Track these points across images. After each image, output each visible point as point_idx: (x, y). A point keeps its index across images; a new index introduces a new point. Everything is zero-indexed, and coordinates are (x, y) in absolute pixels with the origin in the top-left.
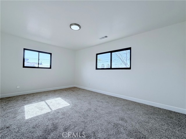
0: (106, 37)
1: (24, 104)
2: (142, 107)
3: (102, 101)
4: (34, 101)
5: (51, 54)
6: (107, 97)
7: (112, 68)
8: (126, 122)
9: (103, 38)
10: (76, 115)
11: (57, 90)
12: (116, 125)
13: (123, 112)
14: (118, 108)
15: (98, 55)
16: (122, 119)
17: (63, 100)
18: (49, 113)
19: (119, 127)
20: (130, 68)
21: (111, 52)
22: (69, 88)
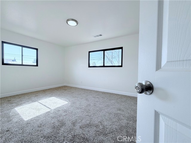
0: (101, 35)
1: (13, 107)
2: (132, 99)
3: (98, 96)
4: (24, 103)
5: (37, 49)
6: (101, 94)
7: (105, 65)
8: (123, 111)
9: (98, 36)
10: (78, 111)
11: (46, 90)
12: (116, 115)
13: (119, 104)
14: (113, 101)
15: (90, 53)
16: (120, 110)
17: (59, 99)
18: (48, 112)
19: (119, 116)
20: (121, 66)
21: (104, 50)
22: (59, 87)
